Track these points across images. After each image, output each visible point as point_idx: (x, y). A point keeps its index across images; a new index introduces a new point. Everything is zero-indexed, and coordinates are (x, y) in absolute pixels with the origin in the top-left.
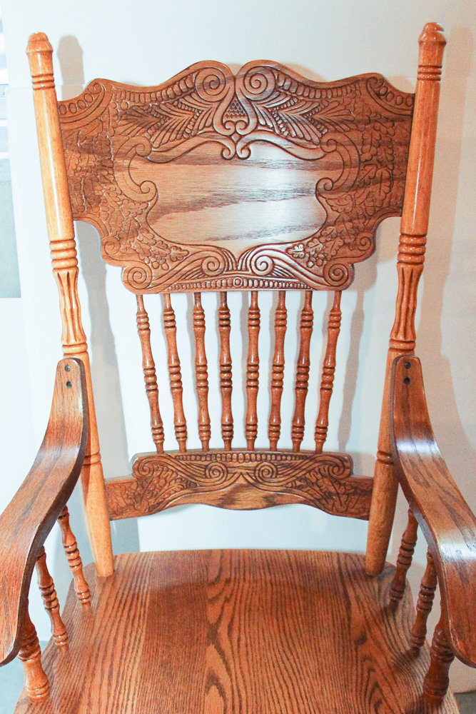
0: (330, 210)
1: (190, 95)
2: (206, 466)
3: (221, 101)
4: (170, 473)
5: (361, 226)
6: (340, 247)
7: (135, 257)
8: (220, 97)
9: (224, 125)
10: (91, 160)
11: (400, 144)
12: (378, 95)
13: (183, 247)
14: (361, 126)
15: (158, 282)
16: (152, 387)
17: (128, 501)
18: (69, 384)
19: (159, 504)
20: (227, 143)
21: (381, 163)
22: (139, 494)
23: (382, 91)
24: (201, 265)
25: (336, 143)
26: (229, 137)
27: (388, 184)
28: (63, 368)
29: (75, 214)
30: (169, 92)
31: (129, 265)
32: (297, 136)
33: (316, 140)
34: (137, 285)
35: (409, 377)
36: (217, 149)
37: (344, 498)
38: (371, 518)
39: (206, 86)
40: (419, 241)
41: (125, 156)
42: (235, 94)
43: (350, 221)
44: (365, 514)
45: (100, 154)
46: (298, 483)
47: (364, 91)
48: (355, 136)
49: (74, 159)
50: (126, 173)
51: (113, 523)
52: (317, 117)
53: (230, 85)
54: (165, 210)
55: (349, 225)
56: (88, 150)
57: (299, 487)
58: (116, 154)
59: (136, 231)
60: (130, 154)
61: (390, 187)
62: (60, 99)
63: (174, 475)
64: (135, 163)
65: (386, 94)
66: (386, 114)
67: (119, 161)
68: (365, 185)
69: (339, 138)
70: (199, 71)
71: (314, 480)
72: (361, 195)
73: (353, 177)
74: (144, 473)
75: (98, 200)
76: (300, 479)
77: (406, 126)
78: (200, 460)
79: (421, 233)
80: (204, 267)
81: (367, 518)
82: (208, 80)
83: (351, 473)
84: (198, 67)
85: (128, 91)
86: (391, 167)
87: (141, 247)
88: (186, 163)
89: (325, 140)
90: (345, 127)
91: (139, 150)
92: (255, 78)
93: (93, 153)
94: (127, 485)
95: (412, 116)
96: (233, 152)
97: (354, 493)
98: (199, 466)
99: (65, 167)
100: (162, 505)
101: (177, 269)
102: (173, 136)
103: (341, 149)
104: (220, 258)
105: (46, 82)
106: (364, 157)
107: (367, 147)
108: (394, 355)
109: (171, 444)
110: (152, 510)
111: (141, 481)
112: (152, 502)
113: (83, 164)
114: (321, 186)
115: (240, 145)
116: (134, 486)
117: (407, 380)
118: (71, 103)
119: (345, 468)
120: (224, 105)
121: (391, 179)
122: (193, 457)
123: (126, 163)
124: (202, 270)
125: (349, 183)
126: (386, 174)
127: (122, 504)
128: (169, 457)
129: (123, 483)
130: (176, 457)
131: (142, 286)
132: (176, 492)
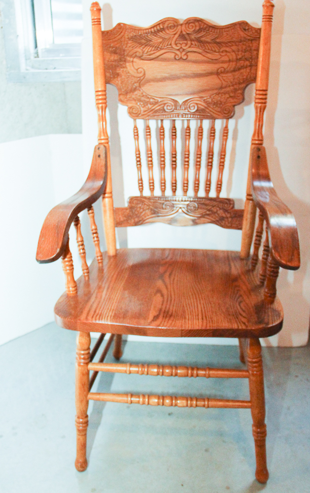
0: (223, 82)
1: (161, 31)
2: (163, 203)
3: (175, 34)
4: (146, 206)
5: (238, 88)
6: (228, 98)
7: (133, 102)
8: (175, 32)
9: (176, 44)
10: (116, 57)
11: (255, 50)
12: (245, 30)
13: (156, 98)
14: (237, 44)
15: (143, 114)
16: (139, 162)
17: (125, 218)
18: (99, 156)
20: (178, 53)
21: (246, 59)
22: (130, 215)
23: (247, 28)
24: (163, 107)
25: (226, 51)
26: (178, 50)
27: (249, 68)
28: (97, 148)
29: (107, 81)
30: (152, 30)
31: (130, 105)
32: (209, 49)
33: (217, 51)
34: (134, 114)
35: (260, 155)
36: (172, 55)
37: (230, 219)
38: (243, 229)
39: (169, 28)
40: (264, 93)
41: (131, 56)
42: (181, 32)
43: (233, 86)
44: (240, 227)
45: (120, 55)
46: (208, 212)
47: (238, 29)
48: (234, 48)
49: (108, 55)
50: (131, 64)
51: (116, 229)
52: (218, 40)
53: (179, 27)
54: (149, 81)
55: (232, 88)
56: (115, 53)
57: (208, 215)
58: (127, 55)
59: (135, 89)
60: (134, 56)
61: (251, 70)
62: (103, 29)
63: (148, 207)
64: (135, 60)
65: (248, 29)
66: (249, 38)
67: (128, 58)
68: (239, 69)
69: (228, 49)
70: (166, 21)
71: (215, 210)
72: (237, 74)
73: (234, 66)
74: (133, 205)
75: (118, 75)
76: (209, 210)
77: (257, 42)
78: (160, 200)
79: (264, 88)
80: (165, 108)
81: (241, 229)
82: (170, 25)
83: (233, 207)
84: (166, 19)
85: (133, 28)
86: (250, 60)
87: (136, 97)
88: (158, 61)
89: (221, 51)
90: (229, 44)
91: (137, 54)
92: (191, 24)
93: (117, 54)
94: (125, 210)
95: (259, 38)
96: (180, 56)
97: (235, 217)
98: (160, 203)
99: (104, 59)
100: (141, 222)
101: (153, 108)
102: (153, 49)
103: (228, 54)
104: (173, 104)
105: (97, 22)
106: (239, 57)
107: (240, 53)
108: (254, 146)
109: (147, 193)
110: (136, 224)
111: (131, 208)
112: (136, 220)
113: (112, 58)
114: (219, 71)
115: (184, 53)
116: (128, 211)
117: (259, 157)
118: (108, 32)
119: (230, 204)
120: (177, 36)
121: (251, 66)
122: (157, 199)
123: (131, 59)
125: (232, 69)
126: (249, 64)
127: (122, 219)
128: (145, 198)
129: (122, 209)
130: (149, 198)
131: (136, 115)
132: (148, 216)
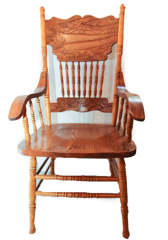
0: (102, 43)
1: (73, 21)
2: (74, 101)
3: (79, 23)
4: (65, 102)
5: (109, 46)
6: (104, 51)
7: (60, 53)
8: (79, 22)
9: (80, 27)
10: (51, 32)
11: (117, 28)
12: (112, 19)
13: (70, 52)
14: (108, 26)
15: (65, 58)
16: (62, 81)
17: (55, 108)
18: (43, 77)
19: (63, 109)
20: (80, 31)
21: (112, 32)
22: (58, 107)
23: (113, 18)
24: (74, 55)
25: (103, 30)
26: (81, 29)
27: (114, 36)
28: (42, 73)
29: (47, 43)
30: (69, 20)
31: (58, 54)
32: (95, 29)
33: (99, 29)
35: (120, 75)
36: (79, 32)
37: (106, 108)
38: (113, 112)
39: (76, 20)
40: (121, 47)
41: (59, 32)
42: (82, 21)
43: (106, 45)
44: (111, 111)
45: (53, 31)
47: (109, 19)
48: (107, 28)
49: (48, 31)
50: (59, 35)
51: (51, 113)
52: (99, 25)
53: (81, 19)
54: (67, 43)
55: (106, 46)
56: (51, 30)
57: (95, 106)
58: (57, 31)
59: (61, 47)
60: (60, 32)
61: (115, 37)
62: (46, 19)
63: (66, 103)
64: (60, 34)
65: (113, 19)
66: (114, 23)
67: (57, 33)
68: (109, 37)
69: (104, 29)
70: (75, 17)
72: (108, 39)
73: (107, 36)
74: (59, 102)
75: (53, 40)
76: (96, 104)
77: (118, 24)
78: (73, 99)
79: (122, 45)
80: (75, 56)
81: (112, 112)
82: (77, 19)
83: (108, 102)
84: (75, 16)
85: (60, 20)
86: (115, 33)
87: (61, 51)
88: (71, 34)
89: (101, 29)
90: (104, 26)
91: (62, 31)
92: (86, 18)
93: (52, 31)
95: (119, 22)
96: (81, 32)
97: (109, 106)
98: (72, 101)
99: (46, 33)
100: (63, 110)
101: (69, 56)
102: (69, 29)
103: (104, 31)
104: (78, 54)
105: (43, 16)
106: (109, 32)
107: (110, 30)
108: (117, 72)
109: (66, 96)
110: (61, 111)
111: (58, 103)
112: (61, 109)
113: (50, 32)
114: (100, 38)
115: (83, 31)
116: (57, 105)
117: (119, 76)
118: (48, 20)
119: (106, 101)
120: (80, 23)
121: (115, 35)
122: (71, 99)
123: (59, 33)
124: (74, 56)
125: (106, 37)
126: (114, 35)
127: (54, 108)
128: (65, 98)
129: (54, 103)
130: (67, 98)
131: (61, 59)
132: (67, 107)
